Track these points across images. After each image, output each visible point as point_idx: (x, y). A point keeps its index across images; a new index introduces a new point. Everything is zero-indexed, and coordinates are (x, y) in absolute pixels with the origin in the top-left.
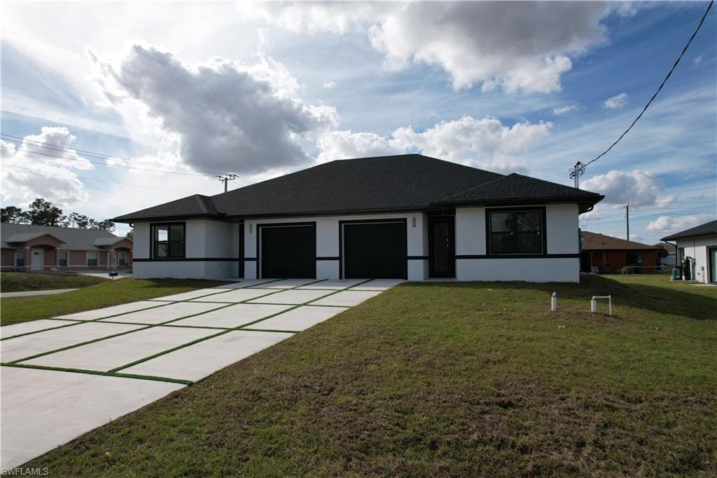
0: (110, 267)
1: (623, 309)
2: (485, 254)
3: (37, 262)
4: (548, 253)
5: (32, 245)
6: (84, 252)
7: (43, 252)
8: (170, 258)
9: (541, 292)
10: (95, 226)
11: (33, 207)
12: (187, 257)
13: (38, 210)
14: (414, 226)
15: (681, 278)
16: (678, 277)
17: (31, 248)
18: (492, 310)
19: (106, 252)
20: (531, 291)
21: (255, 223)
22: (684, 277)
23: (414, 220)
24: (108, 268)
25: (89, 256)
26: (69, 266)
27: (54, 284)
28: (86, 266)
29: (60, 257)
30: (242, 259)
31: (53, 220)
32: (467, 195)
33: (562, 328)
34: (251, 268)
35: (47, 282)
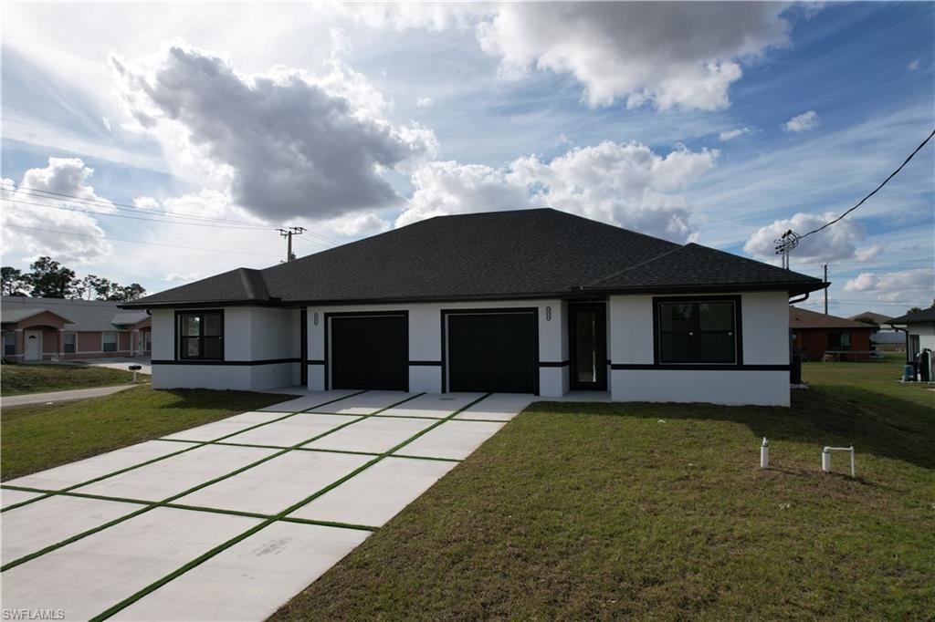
0: (134, 354)
1: (867, 459)
2: (652, 363)
3: (33, 349)
4: (745, 363)
5: (25, 327)
6: (99, 333)
7: (41, 335)
8: (201, 360)
9: (738, 425)
10: (119, 292)
11: (35, 268)
12: (226, 359)
13: (43, 272)
14: (549, 318)
15: (915, 379)
16: (912, 376)
17: (24, 330)
18: (673, 466)
19: (129, 333)
20: (723, 423)
21: (322, 311)
22: (919, 376)
23: (549, 310)
24: (132, 354)
25: (105, 340)
26: (77, 353)
27: (54, 382)
28: (102, 352)
29: (64, 341)
30: (304, 362)
31: (63, 284)
32: (626, 278)
33: (786, 508)
34: (316, 374)
35: (45, 379)
